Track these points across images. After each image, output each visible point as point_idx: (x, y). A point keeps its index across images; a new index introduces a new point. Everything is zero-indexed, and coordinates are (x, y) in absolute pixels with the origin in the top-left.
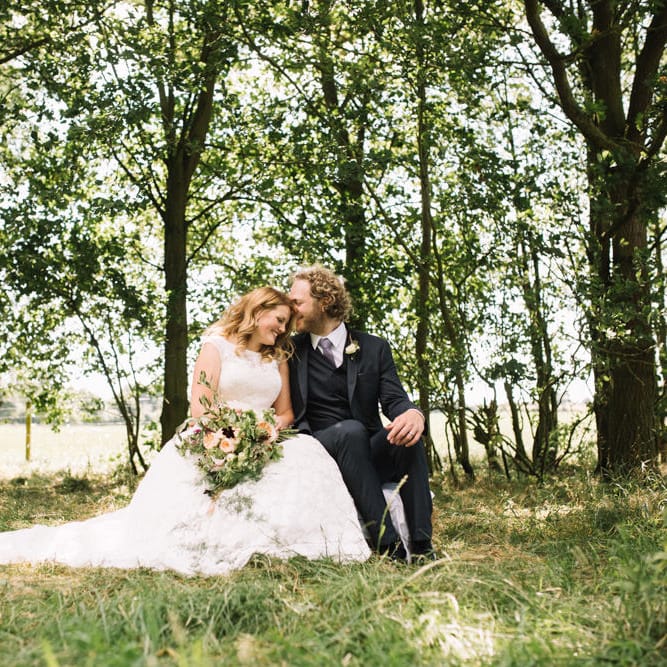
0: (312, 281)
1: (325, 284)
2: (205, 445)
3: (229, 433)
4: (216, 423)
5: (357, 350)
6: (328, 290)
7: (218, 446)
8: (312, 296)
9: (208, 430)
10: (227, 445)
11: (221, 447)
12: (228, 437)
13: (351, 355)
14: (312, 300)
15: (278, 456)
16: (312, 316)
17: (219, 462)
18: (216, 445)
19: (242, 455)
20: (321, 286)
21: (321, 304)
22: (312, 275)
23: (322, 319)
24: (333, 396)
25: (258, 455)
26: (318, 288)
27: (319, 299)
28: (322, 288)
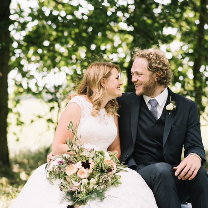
0: (149, 60)
1: (158, 62)
2: (67, 173)
3: (86, 165)
4: (76, 158)
5: (174, 109)
6: (160, 66)
7: (76, 174)
8: (149, 70)
9: (69, 162)
10: (83, 173)
11: (78, 174)
12: (85, 168)
13: (169, 111)
14: (149, 73)
15: (118, 183)
16: (148, 84)
17: (77, 184)
18: (75, 172)
19: (93, 181)
20: (156, 63)
21: (155, 75)
22: (149, 55)
23: (154, 86)
24: (152, 140)
25: (105, 181)
26: (153, 65)
27: (154, 72)
28: (156, 65)
